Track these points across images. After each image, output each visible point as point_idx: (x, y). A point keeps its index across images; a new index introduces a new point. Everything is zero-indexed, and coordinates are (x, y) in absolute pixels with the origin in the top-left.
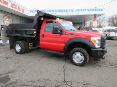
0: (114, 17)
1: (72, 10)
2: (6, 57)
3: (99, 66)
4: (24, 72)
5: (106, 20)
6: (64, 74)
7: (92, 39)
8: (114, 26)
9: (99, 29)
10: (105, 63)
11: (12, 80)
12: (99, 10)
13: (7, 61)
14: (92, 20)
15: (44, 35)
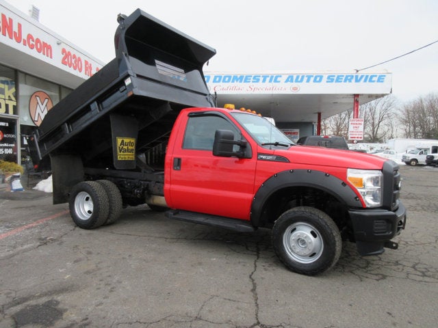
0: (425, 104)
1: (275, 79)
2: (40, 239)
3: (377, 278)
4: (111, 291)
5: (396, 115)
6: (253, 302)
7: (351, 174)
8: (428, 136)
9: (372, 149)
10: (400, 267)
11: (71, 316)
12: (369, 79)
13: (45, 251)
14: (343, 115)
15: (179, 159)
